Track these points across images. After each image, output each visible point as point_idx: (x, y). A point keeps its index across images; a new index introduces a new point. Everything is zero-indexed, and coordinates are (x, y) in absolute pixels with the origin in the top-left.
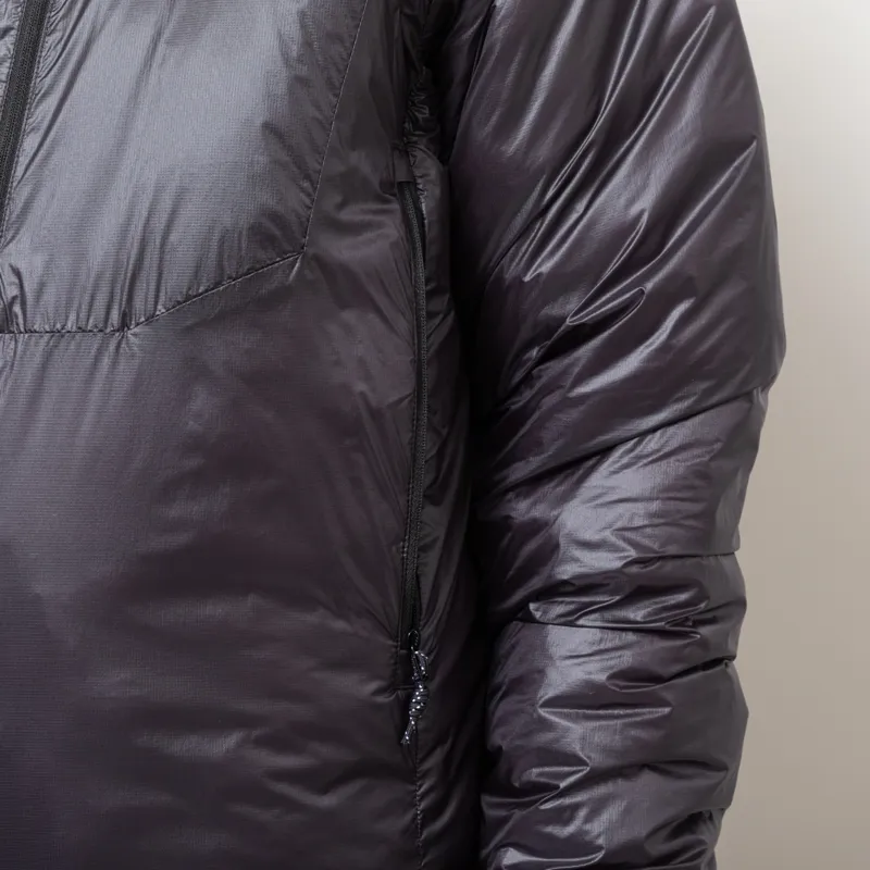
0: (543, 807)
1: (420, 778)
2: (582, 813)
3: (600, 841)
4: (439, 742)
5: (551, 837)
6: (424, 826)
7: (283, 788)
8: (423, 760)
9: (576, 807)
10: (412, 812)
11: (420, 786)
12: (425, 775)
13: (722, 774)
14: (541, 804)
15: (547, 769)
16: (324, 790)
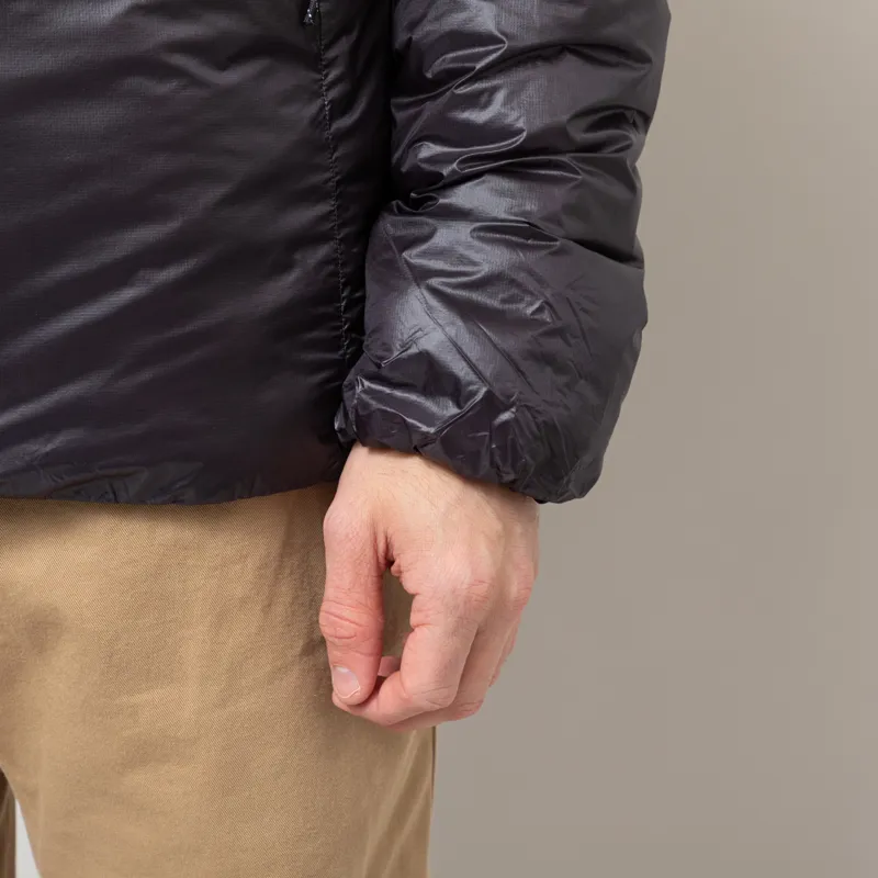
0: (458, 91)
1: (326, 67)
2: (500, 96)
3: (520, 124)
4: (344, 31)
5: (468, 125)
6: (333, 118)
7: (179, 60)
8: (329, 46)
9: (494, 90)
10: (319, 102)
11: (326, 76)
12: (331, 64)
13: (647, 66)
14: (456, 88)
15: (460, 53)
16: (222, 66)
